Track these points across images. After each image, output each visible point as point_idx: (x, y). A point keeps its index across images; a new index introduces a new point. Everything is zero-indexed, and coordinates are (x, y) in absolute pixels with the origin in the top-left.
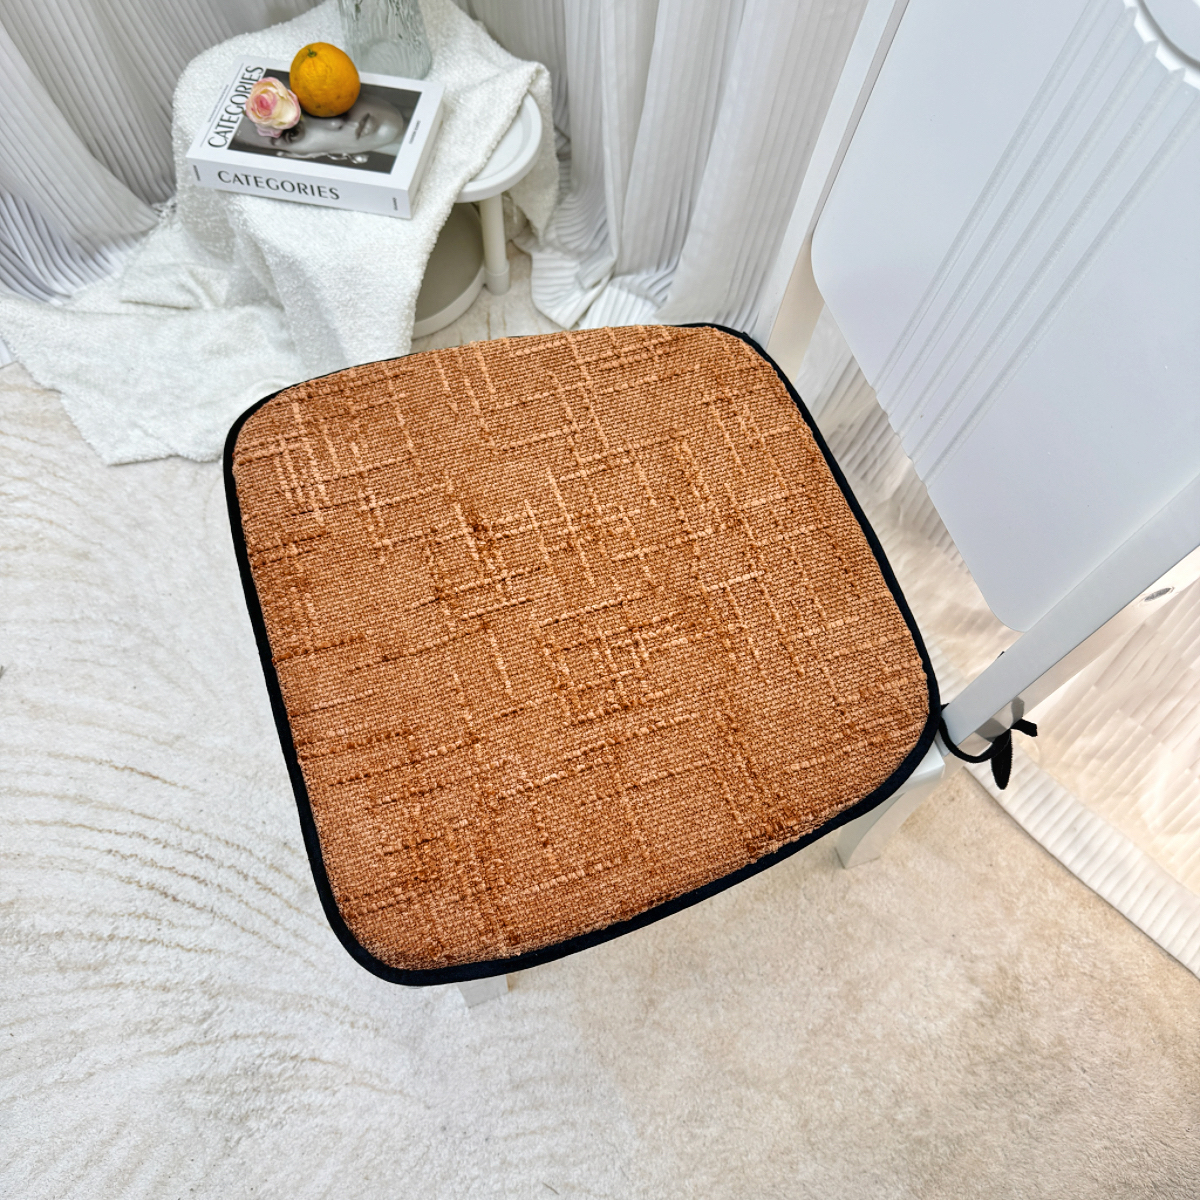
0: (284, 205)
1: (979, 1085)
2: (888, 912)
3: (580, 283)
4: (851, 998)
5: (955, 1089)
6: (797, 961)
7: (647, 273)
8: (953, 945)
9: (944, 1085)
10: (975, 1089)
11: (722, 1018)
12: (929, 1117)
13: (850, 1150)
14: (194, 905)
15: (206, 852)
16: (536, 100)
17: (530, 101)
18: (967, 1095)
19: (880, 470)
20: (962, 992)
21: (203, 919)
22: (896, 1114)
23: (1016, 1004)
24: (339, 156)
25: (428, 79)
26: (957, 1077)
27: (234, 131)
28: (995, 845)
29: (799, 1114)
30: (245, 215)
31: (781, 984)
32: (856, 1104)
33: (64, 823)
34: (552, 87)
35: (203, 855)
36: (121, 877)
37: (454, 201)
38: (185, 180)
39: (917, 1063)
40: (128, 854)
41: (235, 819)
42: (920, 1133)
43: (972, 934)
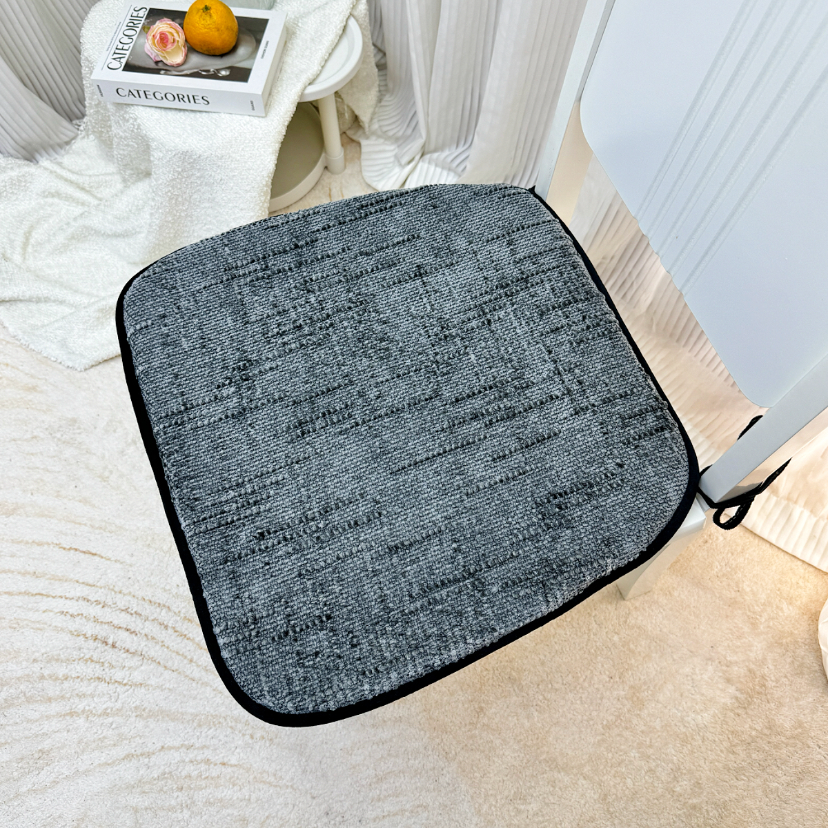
0: (168, 112)
1: (738, 762)
2: (661, 631)
3: (399, 161)
4: (635, 699)
5: (720, 766)
6: (592, 672)
7: (449, 150)
8: (713, 654)
9: (711, 763)
10: (735, 765)
11: (536, 720)
12: (700, 788)
13: (640, 817)
14: (128, 651)
15: (134, 610)
16: (357, 21)
17: (352, 22)
18: (729, 769)
19: (636, 291)
20: (721, 690)
21: (135, 661)
22: (674, 787)
23: (764, 697)
24: (208, 71)
25: (273, 10)
26: (721, 757)
27: (127, 57)
28: (740, 575)
29: (600, 791)
30: (138, 121)
31: (581, 691)
32: (643, 781)
33: (27, 593)
34: (370, 10)
35: (132, 612)
36: (71, 631)
37: (297, 101)
38: (91, 99)
39: (689, 746)
40: (76, 614)
41: (155, 584)
42: (695, 801)
43: (726, 645)
